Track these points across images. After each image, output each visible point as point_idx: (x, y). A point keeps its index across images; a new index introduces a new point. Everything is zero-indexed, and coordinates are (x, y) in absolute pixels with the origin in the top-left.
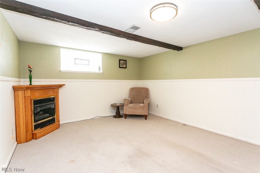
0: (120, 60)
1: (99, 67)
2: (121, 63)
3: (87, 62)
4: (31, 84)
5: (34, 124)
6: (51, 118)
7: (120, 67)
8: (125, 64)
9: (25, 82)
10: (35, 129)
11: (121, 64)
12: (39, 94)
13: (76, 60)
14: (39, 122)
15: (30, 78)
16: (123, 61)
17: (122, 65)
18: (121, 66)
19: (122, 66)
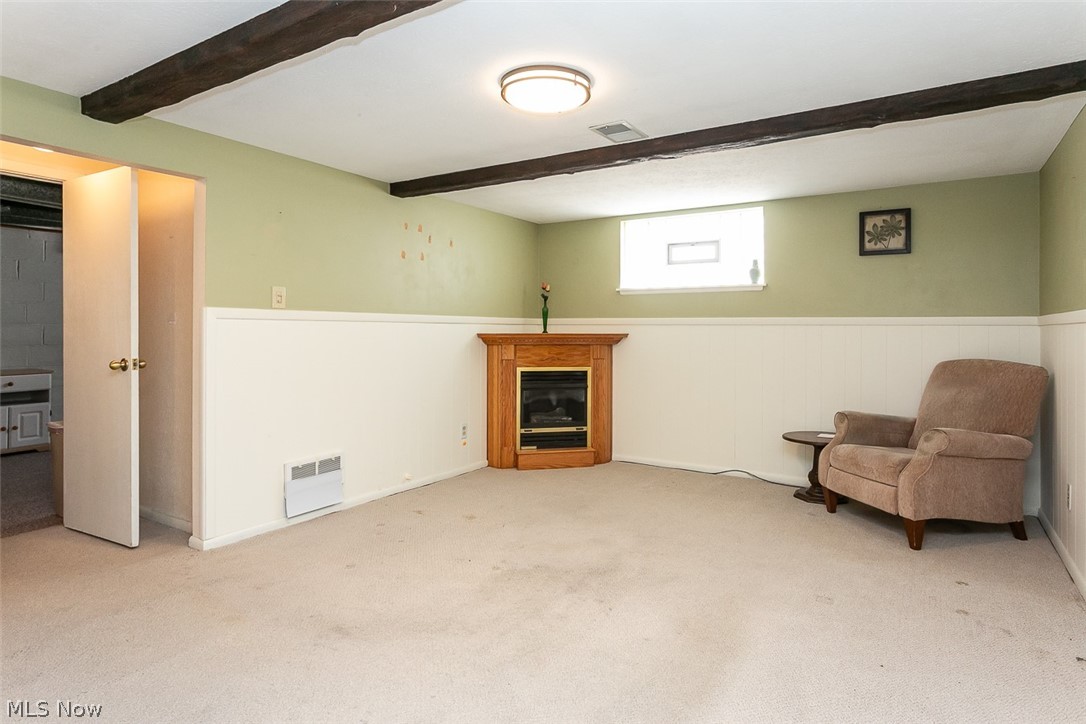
0: (863, 216)
1: (755, 262)
2: (868, 227)
3: (709, 252)
4: (545, 331)
5: (519, 431)
6: (573, 429)
7: (863, 252)
8: (903, 232)
9: (535, 327)
10: (522, 445)
11: (867, 238)
12: (538, 358)
13: (674, 250)
14: (535, 430)
15: (545, 316)
16: (887, 218)
17: (878, 237)
18: (869, 246)
19: (880, 246)
